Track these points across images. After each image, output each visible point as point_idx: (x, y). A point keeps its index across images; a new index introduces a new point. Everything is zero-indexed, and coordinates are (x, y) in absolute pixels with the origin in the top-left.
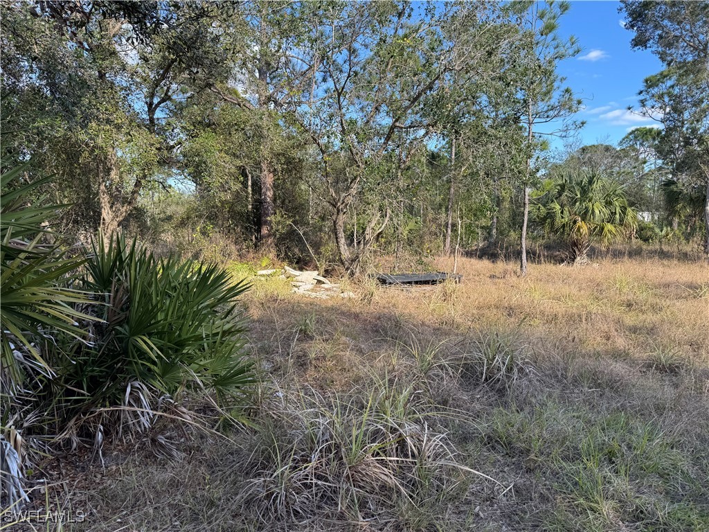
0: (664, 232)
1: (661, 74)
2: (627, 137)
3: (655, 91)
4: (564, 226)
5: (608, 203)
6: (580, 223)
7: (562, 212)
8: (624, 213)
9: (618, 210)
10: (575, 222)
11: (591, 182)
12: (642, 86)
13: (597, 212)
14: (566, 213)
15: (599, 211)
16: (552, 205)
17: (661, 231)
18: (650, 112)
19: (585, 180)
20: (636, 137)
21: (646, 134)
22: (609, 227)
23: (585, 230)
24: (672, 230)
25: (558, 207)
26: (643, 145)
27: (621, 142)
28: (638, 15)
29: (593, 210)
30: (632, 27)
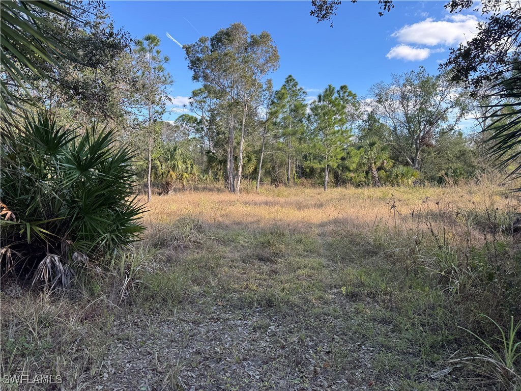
0: (205, 178)
1: (200, 90)
2: (178, 119)
3: (198, 98)
4: (163, 174)
5: (184, 162)
6: (171, 172)
7: (161, 166)
8: (192, 168)
9: (189, 166)
10: (169, 172)
11: (175, 150)
12: (191, 95)
13: (180, 166)
14: (164, 166)
15: (181, 166)
16: (156, 162)
17: (204, 177)
18: (195, 109)
19: (172, 149)
20: (183, 120)
21: (190, 119)
22: (186, 175)
23: (174, 176)
24: (209, 176)
25: (159, 163)
26: (186, 124)
27: (175, 122)
28: (195, 63)
29: (178, 166)
30: (191, 69)
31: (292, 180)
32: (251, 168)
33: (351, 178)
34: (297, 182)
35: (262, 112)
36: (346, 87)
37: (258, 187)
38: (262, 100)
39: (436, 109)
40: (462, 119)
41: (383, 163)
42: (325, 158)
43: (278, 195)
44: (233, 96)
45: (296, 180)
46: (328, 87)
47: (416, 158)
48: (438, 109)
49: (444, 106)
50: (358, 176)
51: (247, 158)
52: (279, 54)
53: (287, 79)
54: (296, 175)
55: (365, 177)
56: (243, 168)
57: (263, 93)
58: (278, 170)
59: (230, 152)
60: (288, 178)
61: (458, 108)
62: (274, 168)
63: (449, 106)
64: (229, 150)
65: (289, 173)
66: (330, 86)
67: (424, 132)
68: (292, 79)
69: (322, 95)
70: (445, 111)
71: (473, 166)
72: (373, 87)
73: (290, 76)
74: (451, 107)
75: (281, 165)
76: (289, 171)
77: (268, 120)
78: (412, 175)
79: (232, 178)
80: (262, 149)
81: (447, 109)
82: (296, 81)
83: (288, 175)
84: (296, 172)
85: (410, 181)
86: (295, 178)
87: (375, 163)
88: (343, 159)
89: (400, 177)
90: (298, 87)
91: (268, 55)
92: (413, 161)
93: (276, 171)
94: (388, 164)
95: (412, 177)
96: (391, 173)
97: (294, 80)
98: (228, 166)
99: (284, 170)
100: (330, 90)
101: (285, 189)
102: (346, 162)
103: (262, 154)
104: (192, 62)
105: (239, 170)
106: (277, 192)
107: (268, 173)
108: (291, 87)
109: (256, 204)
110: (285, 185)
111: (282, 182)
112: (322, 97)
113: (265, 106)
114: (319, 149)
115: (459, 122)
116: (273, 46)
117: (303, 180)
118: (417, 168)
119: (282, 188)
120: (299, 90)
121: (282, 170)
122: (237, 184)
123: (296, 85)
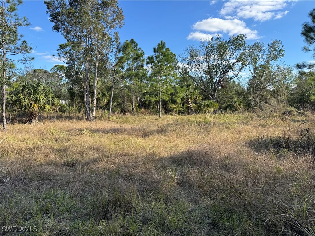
1: (66, 44)
2: (53, 68)
3: (63, 50)
4: (26, 106)
5: (46, 96)
6: (33, 104)
7: (24, 99)
8: (54, 100)
9: (51, 99)
10: (31, 104)
11: (38, 86)
12: (58, 48)
13: (41, 99)
14: (27, 99)
15: (42, 99)
16: (19, 95)
17: (69, 108)
18: (62, 58)
19: (35, 85)
20: (57, 68)
21: (61, 68)
22: (47, 106)
23: (36, 107)
24: (73, 108)
25: (22, 96)
26: (60, 72)
27: (51, 70)
28: (55, 17)
29: (40, 98)
30: (53, 21)
31: (135, 110)
32: (105, 101)
33: (174, 108)
34: (139, 111)
35: (112, 59)
36: (169, 49)
37: (110, 115)
38: (112, 48)
39: (227, 63)
40: (242, 70)
41: (196, 98)
42: (160, 94)
43: (126, 122)
44: (88, 44)
45: (138, 110)
46: (160, 42)
47: (214, 95)
48: (228, 63)
49: (233, 61)
50: (178, 107)
51: (102, 94)
52: (123, 14)
53: (130, 41)
54: (138, 106)
55: (182, 108)
56: (97, 102)
57: (112, 43)
58: (126, 103)
59: (87, 88)
60: (133, 109)
61: (241, 63)
62: (123, 102)
63: (236, 61)
64: (86, 86)
65: (133, 105)
66: (162, 42)
67: (220, 78)
68: (134, 41)
69: (156, 48)
70: (233, 64)
71: (250, 100)
72: (187, 48)
73: (132, 40)
74: (236, 62)
75: (128, 100)
76: (133, 104)
77: (116, 64)
78: (214, 106)
79: (88, 109)
80: (112, 86)
81: (234, 63)
82: (137, 43)
83: (133, 107)
84: (138, 104)
85: (212, 110)
86: (138, 108)
87: (191, 98)
88: (172, 94)
89: (207, 107)
90: (138, 47)
91: (115, 15)
92: (213, 96)
93: (124, 104)
94: (199, 99)
95: (214, 107)
96: (201, 104)
97: (135, 42)
98: (85, 100)
99: (130, 103)
100: (161, 44)
101: (131, 116)
102: (174, 97)
103: (113, 90)
104: (52, 15)
105: (94, 103)
106: (124, 119)
107: (118, 105)
108: (133, 47)
109: (104, 132)
110: (131, 113)
111: (128, 111)
112: (156, 50)
113: (114, 53)
114: (156, 87)
115: (240, 72)
116: (119, 7)
117: (143, 110)
118: (215, 101)
119: (128, 116)
120: (139, 49)
121: (128, 103)
122: (92, 114)
123: (136, 45)
